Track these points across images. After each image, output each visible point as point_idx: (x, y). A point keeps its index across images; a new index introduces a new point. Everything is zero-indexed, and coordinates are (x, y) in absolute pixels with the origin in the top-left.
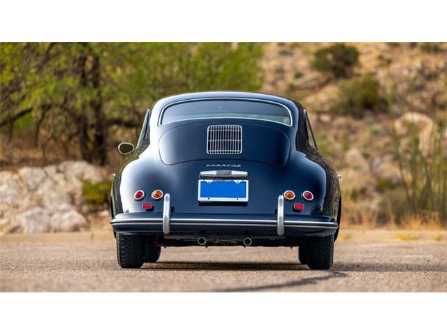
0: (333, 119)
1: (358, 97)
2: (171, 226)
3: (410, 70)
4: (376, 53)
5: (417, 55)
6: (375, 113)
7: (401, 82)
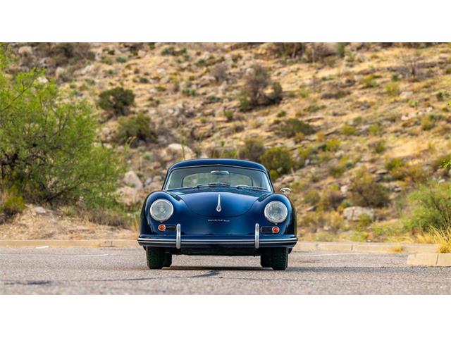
0: (114, 147)
1: (134, 130)
3: (174, 110)
4: (149, 96)
5: (180, 98)
6: (147, 143)
7: (167, 119)
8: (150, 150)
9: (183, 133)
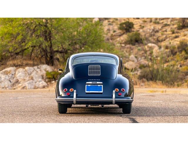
0: (125, 45)
1: (134, 38)
2: (76, 101)
3: (150, 30)
5: (152, 25)
6: (139, 43)
7: (147, 33)
8: (140, 46)
9: (154, 39)
